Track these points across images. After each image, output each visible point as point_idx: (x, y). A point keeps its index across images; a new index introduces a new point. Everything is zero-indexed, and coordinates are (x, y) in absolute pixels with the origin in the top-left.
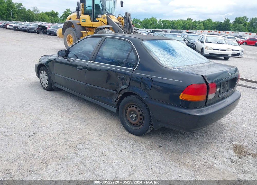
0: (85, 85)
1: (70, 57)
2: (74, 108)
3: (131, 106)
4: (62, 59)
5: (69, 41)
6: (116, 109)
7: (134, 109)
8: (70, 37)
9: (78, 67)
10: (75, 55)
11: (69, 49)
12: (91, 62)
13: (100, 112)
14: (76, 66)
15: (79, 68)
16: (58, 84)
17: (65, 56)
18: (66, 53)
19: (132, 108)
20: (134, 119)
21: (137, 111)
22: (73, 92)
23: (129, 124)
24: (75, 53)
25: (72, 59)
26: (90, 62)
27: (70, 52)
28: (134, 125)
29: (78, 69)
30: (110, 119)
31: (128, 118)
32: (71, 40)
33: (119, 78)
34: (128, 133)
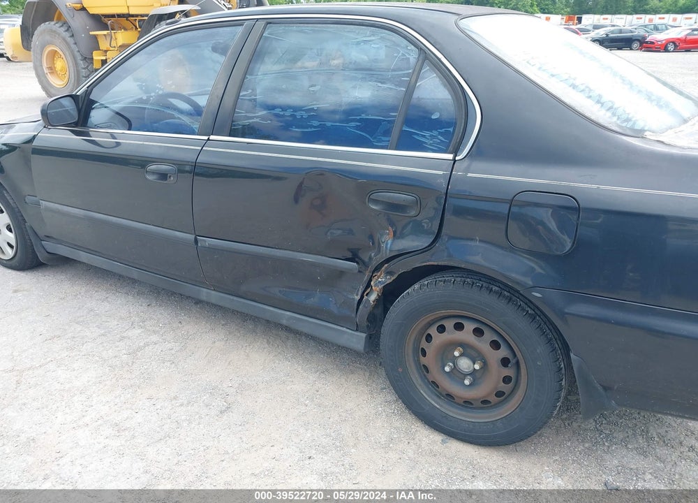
0: (196, 241)
1: (96, 126)
2: (154, 338)
3: (449, 324)
4: (62, 137)
5: (52, 69)
6: (364, 335)
7: (467, 335)
8: (53, 54)
9: (153, 167)
10: (117, 113)
11: (88, 92)
12: (212, 137)
13: (268, 342)
14: (139, 163)
15: (153, 173)
16: (60, 242)
17: (76, 124)
18: (79, 111)
19: (451, 335)
20: (467, 382)
21: (483, 345)
22: (135, 274)
23: (439, 401)
24: (116, 107)
25: (105, 134)
26: (206, 138)
27: (94, 102)
28: (467, 404)
29: (150, 177)
30: (327, 370)
31: (435, 374)
32: (59, 64)
33: (376, 202)
34: (437, 437)
